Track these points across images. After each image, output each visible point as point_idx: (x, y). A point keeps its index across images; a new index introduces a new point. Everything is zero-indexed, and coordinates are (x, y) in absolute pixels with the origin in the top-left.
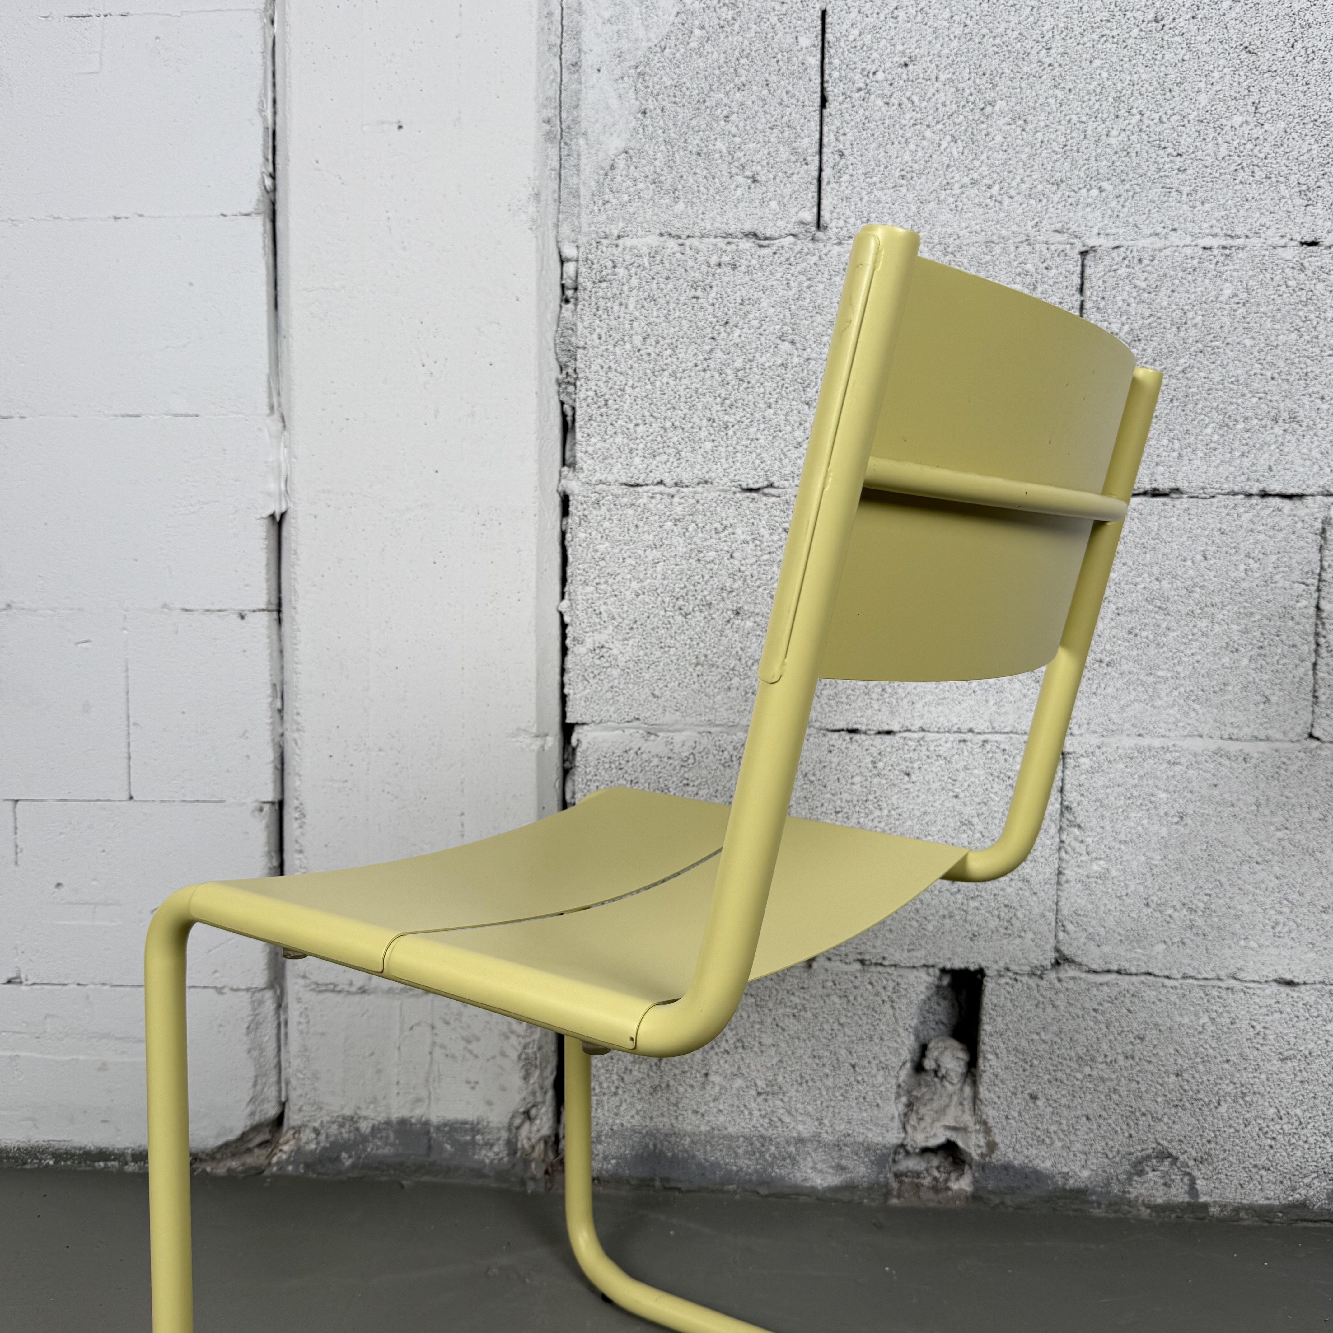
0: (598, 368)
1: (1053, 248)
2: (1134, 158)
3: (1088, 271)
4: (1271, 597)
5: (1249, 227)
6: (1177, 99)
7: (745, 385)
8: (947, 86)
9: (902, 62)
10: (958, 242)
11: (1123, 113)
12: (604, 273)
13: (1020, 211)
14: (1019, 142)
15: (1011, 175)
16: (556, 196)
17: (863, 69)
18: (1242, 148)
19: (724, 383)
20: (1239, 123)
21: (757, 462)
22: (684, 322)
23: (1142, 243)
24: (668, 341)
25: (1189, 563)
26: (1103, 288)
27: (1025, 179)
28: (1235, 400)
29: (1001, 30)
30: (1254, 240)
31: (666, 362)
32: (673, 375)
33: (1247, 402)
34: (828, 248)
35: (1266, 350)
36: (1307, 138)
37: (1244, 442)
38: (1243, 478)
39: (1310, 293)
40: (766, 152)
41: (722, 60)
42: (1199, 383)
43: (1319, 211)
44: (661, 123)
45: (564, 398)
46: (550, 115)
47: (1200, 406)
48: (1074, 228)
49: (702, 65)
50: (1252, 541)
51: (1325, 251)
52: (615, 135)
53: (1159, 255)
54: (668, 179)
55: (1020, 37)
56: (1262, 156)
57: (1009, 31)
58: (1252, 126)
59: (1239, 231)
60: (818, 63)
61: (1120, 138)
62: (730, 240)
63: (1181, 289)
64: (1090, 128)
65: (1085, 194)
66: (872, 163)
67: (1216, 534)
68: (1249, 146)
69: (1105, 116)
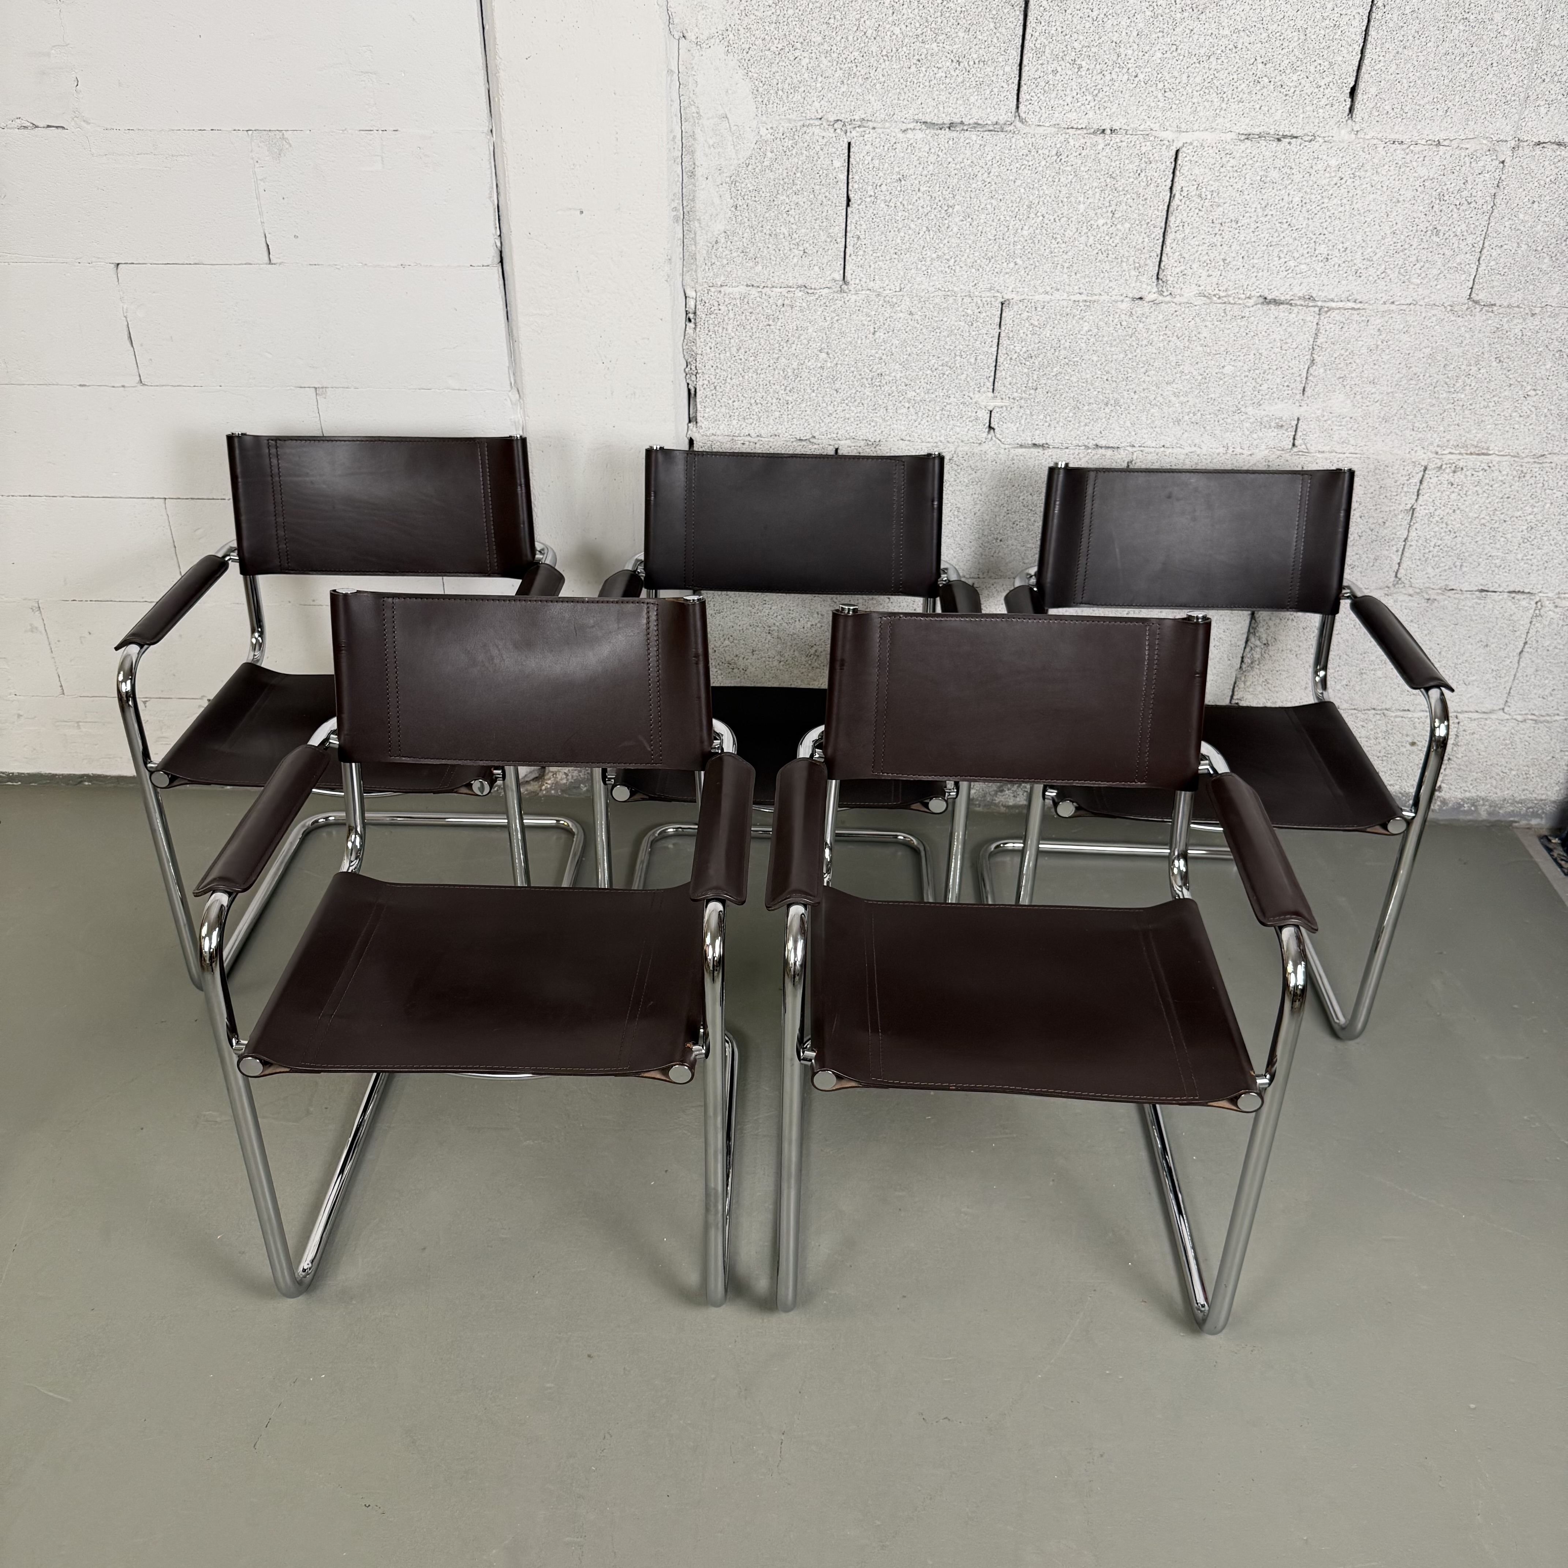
0: (710, 366)
1: (984, 300)
2: (1037, 244)
3: (1004, 315)
5: (1102, 289)
6: (1066, 207)
7: (798, 379)
8: (925, 195)
9: (898, 179)
10: (927, 295)
11: (1032, 215)
12: (713, 309)
13: (966, 276)
14: (968, 232)
15: (961, 253)
16: (681, 256)
17: (873, 183)
18: (1102, 240)
21: (806, 424)
23: (1037, 297)
24: (752, 351)
26: (1011, 325)
27: (971, 256)
29: (960, 159)
30: (1105, 297)
31: (751, 364)
32: (756, 372)
33: (1091, 394)
34: (850, 296)
36: (1142, 234)
37: (1087, 417)
39: (1135, 330)
40: (812, 235)
41: (785, 174)
43: (1145, 279)
44: (747, 214)
45: (688, 381)
46: (676, 205)
47: (1063, 396)
48: (998, 288)
49: (772, 177)
51: (1146, 304)
52: (718, 221)
53: (1047, 306)
54: (751, 250)
56: (1114, 245)
57: (965, 160)
58: (1109, 226)
59: (1096, 291)
60: (845, 178)
61: (1029, 231)
62: (790, 290)
63: (1059, 326)
64: (1011, 225)
65: (1006, 266)
66: (877, 244)
68: (1107, 238)
69: (1021, 217)
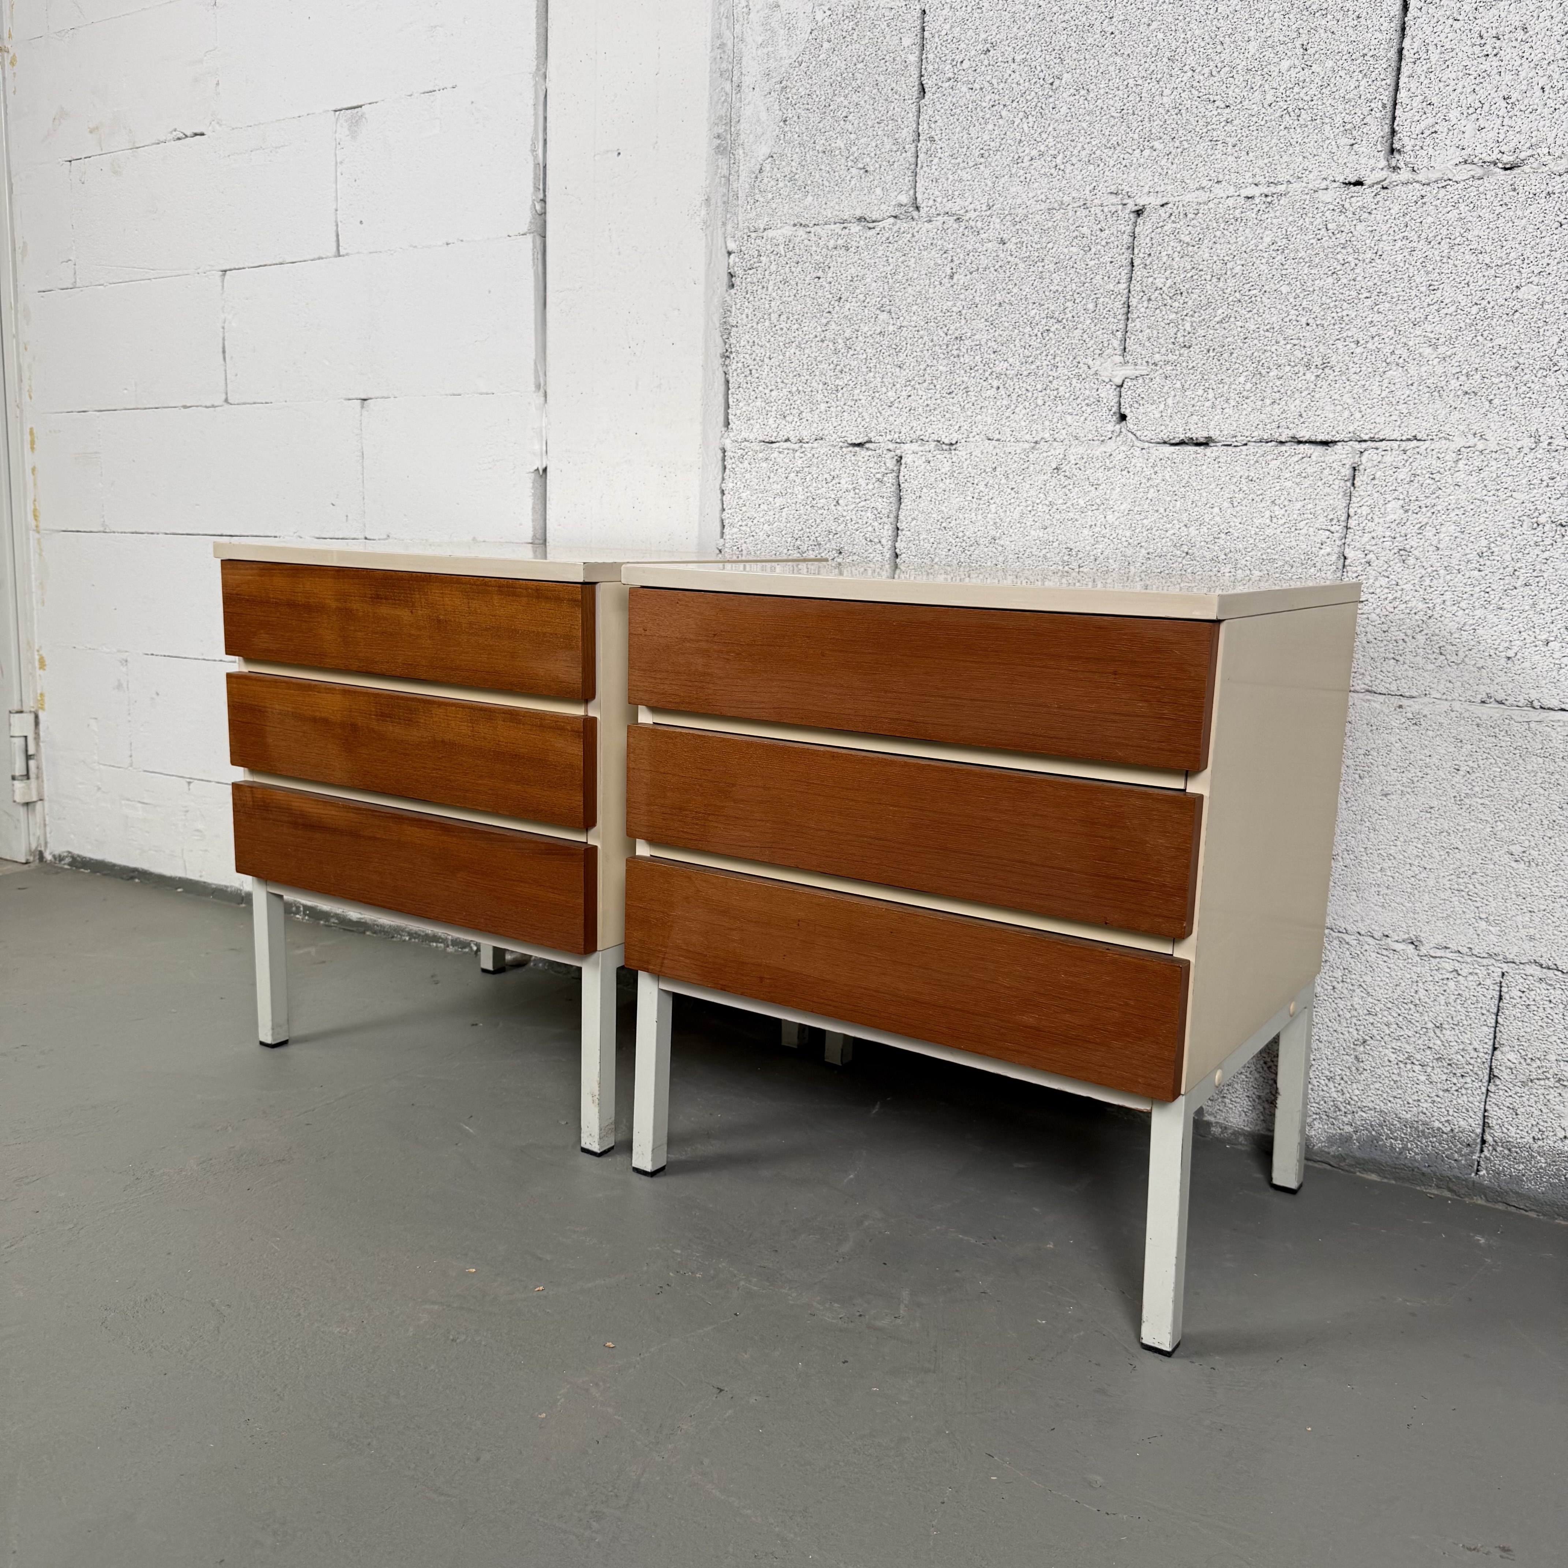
0: (746, 343)
2: (1184, 115)
4: (1294, 543)
5: (1292, 172)
6: (1227, 51)
7: (851, 352)
8: (1022, 65)
9: (985, 49)
11: (1176, 71)
12: (752, 262)
13: (1080, 177)
14: (1081, 111)
15: (1072, 144)
17: (953, 60)
18: (1288, 94)
19: (836, 352)
20: (1286, 67)
21: (859, 420)
22: (808, 299)
24: (796, 317)
25: (1216, 510)
26: (1150, 245)
28: (1269, 348)
31: (794, 335)
33: (1281, 349)
34: (919, 226)
35: (1301, 295)
36: (1356, 74)
37: (1276, 389)
38: (1274, 425)
39: (1350, 235)
40: (874, 145)
41: (843, 68)
42: (1235, 332)
43: (1363, 149)
45: (725, 368)
47: (1234, 355)
48: (1127, 189)
49: (828, 74)
50: (1278, 488)
51: (1369, 190)
52: (763, 142)
53: (1203, 208)
54: (801, 177)
55: (1086, 10)
56: (1308, 98)
58: (1299, 69)
59: (1283, 176)
60: (918, 59)
61: (1172, 97)
62: (845, 225)
64: (1144, 91)
65: (1138, 156)
66: (957, 145)
67: (1244, 481)
68: (1296, 89)
69: (1159, 76)
